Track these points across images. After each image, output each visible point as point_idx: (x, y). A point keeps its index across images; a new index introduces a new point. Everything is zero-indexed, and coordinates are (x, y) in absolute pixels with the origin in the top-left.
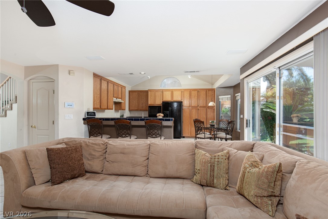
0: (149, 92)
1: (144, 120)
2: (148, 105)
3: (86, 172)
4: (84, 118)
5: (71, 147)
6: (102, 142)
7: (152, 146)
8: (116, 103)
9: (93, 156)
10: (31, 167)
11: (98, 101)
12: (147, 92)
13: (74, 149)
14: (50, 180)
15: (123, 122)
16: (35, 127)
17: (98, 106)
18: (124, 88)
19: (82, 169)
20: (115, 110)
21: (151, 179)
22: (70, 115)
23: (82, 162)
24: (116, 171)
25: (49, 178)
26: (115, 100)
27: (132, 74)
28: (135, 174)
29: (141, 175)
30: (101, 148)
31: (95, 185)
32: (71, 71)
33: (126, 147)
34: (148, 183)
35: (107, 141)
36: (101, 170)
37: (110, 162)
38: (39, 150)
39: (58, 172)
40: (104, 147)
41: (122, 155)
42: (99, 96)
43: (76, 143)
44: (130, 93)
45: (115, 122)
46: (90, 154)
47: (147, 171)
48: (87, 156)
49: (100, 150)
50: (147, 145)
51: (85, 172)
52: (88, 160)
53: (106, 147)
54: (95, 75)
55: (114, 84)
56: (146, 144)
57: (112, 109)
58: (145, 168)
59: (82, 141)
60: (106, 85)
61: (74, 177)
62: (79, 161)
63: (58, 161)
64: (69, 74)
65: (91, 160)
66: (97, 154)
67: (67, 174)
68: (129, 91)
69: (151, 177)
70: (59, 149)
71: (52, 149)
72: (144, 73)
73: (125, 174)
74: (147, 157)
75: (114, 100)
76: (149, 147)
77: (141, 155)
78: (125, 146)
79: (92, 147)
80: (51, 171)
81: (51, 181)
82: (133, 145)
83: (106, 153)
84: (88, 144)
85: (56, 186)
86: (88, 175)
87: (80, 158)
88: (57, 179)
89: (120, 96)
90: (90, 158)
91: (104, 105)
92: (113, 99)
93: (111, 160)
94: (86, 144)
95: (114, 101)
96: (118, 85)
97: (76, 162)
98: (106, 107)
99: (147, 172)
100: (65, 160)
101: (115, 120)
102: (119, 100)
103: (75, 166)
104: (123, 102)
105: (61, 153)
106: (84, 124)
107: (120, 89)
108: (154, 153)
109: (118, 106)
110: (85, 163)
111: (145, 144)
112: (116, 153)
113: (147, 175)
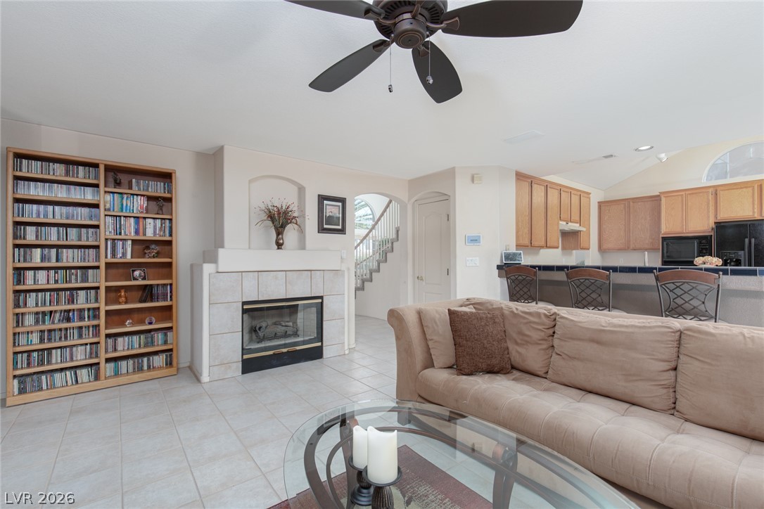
0: (663, 199)
1: (652, 272)
2: (661, 236)
3: (513, 368)
4: (499, 264)
5: (485, 313)
6: (546, 312)
7: (690, 335)
8: (565, 234)
9: (526, 338)
10: (428, 337)
11: (526, 230)
12: (656, 199)
13: (491, 318)
14: (454, 365)
15: (590, 275)
16: (422, 280)
17: (527, 242)
18: (585, 195)
19: (506, 359)
20: (563, 248)
21: (688, 426)
22: (474, 258)
23: (505, 344)
24: (580, 379)
25: (453, 361)
26: (563, 225)
27: (612, 156)
28: (635, 400)
29: (654, 406)
30: (544, 324)
31: (535, 396)
32: (475, 176)
33: (605, 328)
34: (678, 432)
35: (556, 311)
36: (544, 370)
37: (564, 356)
38: (437, 311)
39: (467, 354)
40: (549, 323)
41: (595, 346)
42: (527, 218)
43: (493, 308)
44: (602, 208)
45: (567, 274)
46: (521, 333)
47: (672, 400)
48: (515, 336)
49: (540, 327)
50: (672, 330)
51: (510, 367)
52: (517, 343)
53: (553, 323)
54: (520, 176)
55: (561, 189)
56: (669, 328)
57: (557, 248)
58: (665, 391)
59: (503, 306)
60: (543, 194)
61: (491, 371)
62: (499, 341)
63: (465, 333)
64: (473, 180)
65: (524, 344)
66: (535, 335)
67: (481, 360)
68: (599, 202)
69: (686, 420)
70: (466, 313)
71: (456, 311)
72: (649, 147)
73: (604, 392)
74: (673, 365)
75: (560, 226)
76: (677, 338)
77: (653, 355)
78: (603, 326)
79: (524, 318)
80: (456, 349)
81: (455, 367)
82: (627, 327)
83: (553, 336)
84: (515, 311)
85: (464, 377)
86: (516, 374)
87: (501, 336)
88: (465, 366)
89: (575, 216)
90: (519, 341)
91: (539, 239)
92: (558, 224)
93: (566, 352)
94: (512, 312)
95: (561, 228)
96: (571, 191)
97: (494, 343)
98: (543, 243)
99: (675, 403)
100: (477, 335)
101: (568, 270)
102: (574, 226)
103: (493, 350)
104: (584, 229)
105: (469, 320)
106: (500, 276)
107: (575, 199)
108: (698, 357)
109: (571, 239)
110: (510, 348)
111: (662, 327)
112: (580, 339)
113: (673, 409)
